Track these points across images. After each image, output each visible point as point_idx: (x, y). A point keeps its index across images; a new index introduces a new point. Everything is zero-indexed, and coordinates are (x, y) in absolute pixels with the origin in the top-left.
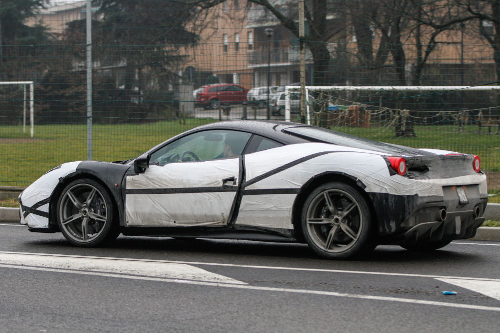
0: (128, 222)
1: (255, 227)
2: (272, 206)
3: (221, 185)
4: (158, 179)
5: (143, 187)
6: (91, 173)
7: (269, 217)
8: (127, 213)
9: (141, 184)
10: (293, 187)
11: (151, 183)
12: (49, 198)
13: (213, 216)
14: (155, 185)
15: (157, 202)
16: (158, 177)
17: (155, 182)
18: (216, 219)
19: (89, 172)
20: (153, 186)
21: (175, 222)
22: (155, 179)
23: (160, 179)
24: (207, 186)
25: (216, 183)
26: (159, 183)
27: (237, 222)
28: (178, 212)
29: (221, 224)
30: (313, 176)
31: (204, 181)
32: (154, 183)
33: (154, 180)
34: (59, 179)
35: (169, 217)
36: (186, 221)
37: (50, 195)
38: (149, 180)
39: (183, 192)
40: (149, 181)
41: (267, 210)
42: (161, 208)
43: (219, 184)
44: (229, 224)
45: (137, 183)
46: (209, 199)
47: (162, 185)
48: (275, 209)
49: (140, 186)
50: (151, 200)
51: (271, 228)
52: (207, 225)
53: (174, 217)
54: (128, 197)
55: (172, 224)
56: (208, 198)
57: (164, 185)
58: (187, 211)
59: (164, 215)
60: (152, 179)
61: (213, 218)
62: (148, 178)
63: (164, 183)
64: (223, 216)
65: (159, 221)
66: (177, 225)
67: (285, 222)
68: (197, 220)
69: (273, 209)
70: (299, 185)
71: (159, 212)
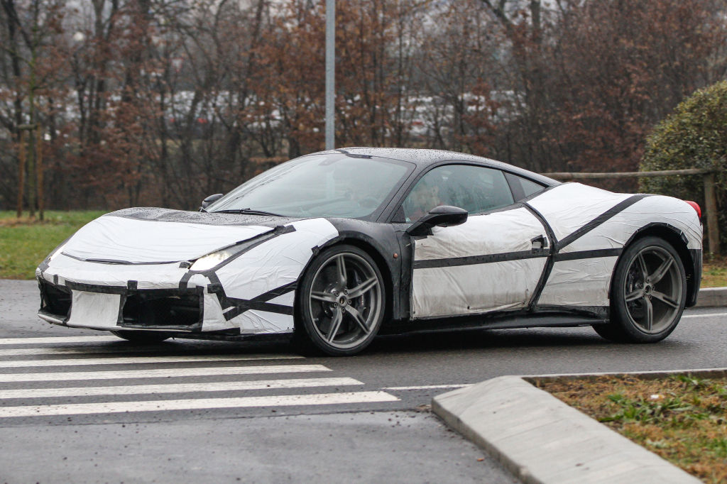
0: (414, 313)
1: (561, 307)
2: (587, 275)
3: (530, 248)
4: (454, 244)
5: (437, 257)
6: (362, 237)
7: (578, 291)
8: (414, 299)
9: (434, 252)
10: (615, 246)
11: (446, 250)
12: (295, 282)
13: (514, 295)
14: (451, 253)
15: (453, 278)
16: (453, 241)
17: (451, 247)
18: (517, 299)
19: (358, 237)
20: (450, 254)
21: (468, 308)
22: (451, 242)
23: (456, 243)
24: (515, 251)
25: (524, 246)
26: (456, 248)
27: (540, 302)
28: (478, 292)
29: (520, 306)
30: (636, 229)
31: (512, 243)
32: (450, 249)
33: (450, 244)
34: (313, 249)
35: (464, 300)
36: (483, 305)
37: (297, 277)
38: (441, 244)
39: (487, 262)
40: (442, 246)
41: (581, 281)
42: (457, 286)
43: (527, 247)
44: (530, 305)
45: (428, 251)
46: (516, 270)
47: (461, 252)
48: (589, 279)
49: (433, 254)
50: (447, 275)
51: (581, 307)
52: (505, 309)
53: (469, 300)
54: (417, 273)
55: (466, 311)
56: (514, 268)
57: (463, 251)
58: (487, 290)
59: (458, 298)
60: (447, 243)
61: (514, 298)
62: (441, 242)
63: (463, 248)
64: (526, 294)
65: (452, 307)
66: (471, 312)
67: (598, 297)
68: (495, 302)
69: (586, 279)
70: (620, 243)
71: (454, 294)
